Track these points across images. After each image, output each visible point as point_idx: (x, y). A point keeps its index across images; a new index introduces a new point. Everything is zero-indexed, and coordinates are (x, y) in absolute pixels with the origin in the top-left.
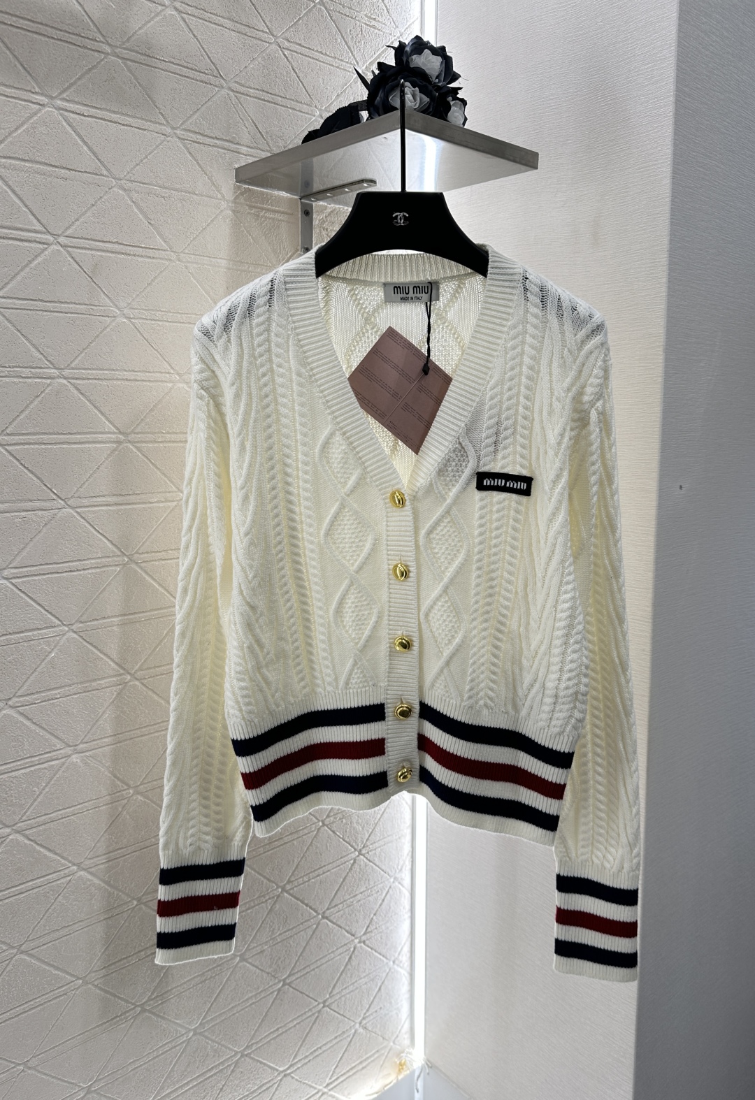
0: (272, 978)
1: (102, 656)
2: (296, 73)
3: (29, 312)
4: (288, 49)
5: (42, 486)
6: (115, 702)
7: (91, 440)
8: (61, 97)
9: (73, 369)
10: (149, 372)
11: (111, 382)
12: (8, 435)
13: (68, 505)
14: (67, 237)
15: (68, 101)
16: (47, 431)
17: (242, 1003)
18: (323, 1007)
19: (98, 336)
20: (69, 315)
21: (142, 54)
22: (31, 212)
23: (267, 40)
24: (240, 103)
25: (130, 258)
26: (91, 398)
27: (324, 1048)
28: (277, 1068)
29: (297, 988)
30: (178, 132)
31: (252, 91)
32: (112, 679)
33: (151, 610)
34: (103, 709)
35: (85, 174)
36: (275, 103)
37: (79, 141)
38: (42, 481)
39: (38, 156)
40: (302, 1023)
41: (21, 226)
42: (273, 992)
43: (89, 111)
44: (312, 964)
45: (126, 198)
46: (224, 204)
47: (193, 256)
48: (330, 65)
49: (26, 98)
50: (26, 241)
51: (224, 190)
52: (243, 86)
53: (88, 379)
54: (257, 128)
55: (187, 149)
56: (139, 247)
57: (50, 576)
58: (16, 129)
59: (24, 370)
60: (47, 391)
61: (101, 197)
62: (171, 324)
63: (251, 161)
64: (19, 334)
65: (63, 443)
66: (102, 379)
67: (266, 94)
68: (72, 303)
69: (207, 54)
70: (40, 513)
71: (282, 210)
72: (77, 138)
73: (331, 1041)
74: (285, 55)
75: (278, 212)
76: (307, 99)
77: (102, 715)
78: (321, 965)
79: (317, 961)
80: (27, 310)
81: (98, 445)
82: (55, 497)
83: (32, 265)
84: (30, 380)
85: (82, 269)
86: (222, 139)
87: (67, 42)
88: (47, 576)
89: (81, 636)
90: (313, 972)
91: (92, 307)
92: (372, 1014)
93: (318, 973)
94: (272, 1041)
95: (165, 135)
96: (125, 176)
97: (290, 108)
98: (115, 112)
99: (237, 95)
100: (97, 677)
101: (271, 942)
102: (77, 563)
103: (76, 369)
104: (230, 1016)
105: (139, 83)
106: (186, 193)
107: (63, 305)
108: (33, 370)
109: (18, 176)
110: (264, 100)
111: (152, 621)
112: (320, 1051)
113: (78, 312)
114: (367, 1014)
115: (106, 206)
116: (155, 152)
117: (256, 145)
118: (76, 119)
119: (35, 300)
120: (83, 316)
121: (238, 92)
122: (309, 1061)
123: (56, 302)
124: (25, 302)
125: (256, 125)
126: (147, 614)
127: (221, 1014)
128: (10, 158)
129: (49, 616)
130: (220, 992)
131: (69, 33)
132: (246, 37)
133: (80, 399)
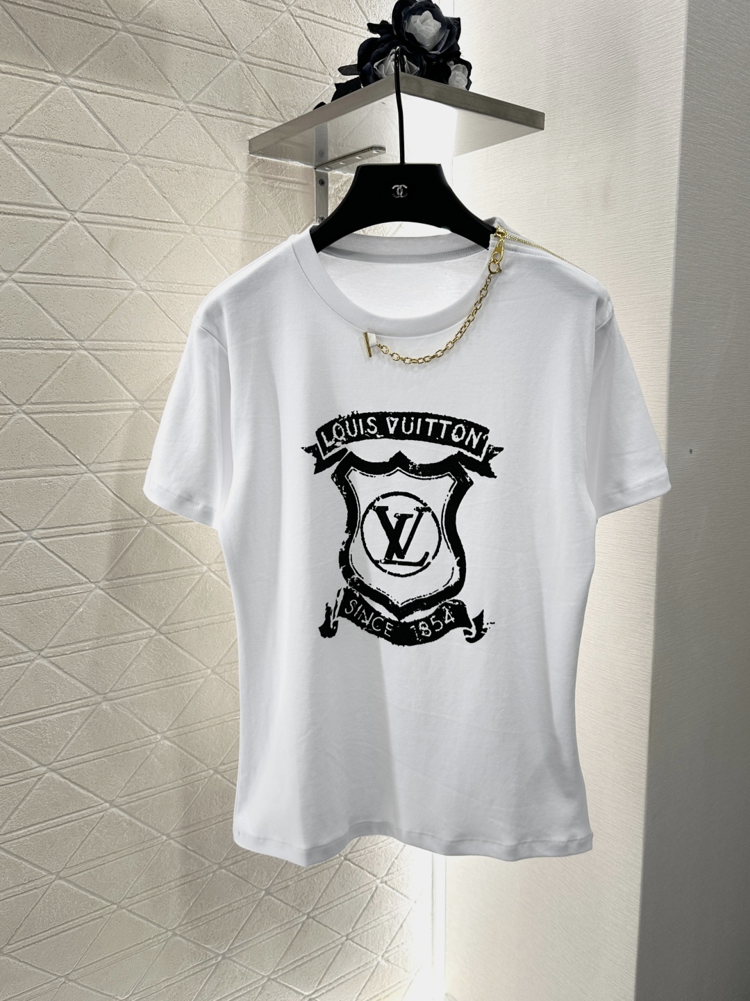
0: (297, 912)
1: (128, 611)
2: (309, 41)
3: (49, 286)
4: (301, 17)
5: (67, 452)
6: (141, 654)
7: (110, 408)
8: (74, 75)
9: (93, 340)
10: (166, 343)
11: (129, 352)
12: (33, 404)
13: (89, 470)
14: (84, 212)
15: (80, 78)
16: (70, 400)
17: (268, 932)
18: (347, 940)
19: (116, 309)
20: (88, 288)
21: (152, 28)
22: (48, 189)
23: (278, 9)
24: (252, 74)
25: (145, 231)
26: (111, 368)
27: (347, 977)
28: (303, 992)
29: (321, 921)
30: (190, 105)
31: (265, 61)
32: (137, 633)
33: (174, 570)
34: (131, 661)
35: (100, 151)
36: (288, 73)
37: (93, 118)
38: (67, 448)
39: (53, 134)
40: (326, 954)
41: (39, 203)
42: (298, 924)
43: (101, 87)
44: (335, 900)
45: (141, 173)
46: (238, 177)
47: (208, 229)
48: (344, 31)
49: (40, 77)
50: (44, 217)
51: (237, 162)
52: (256, 57)
53: (108, 350)
54: (270, 98)
55: (200, 122)
56: (154, 220)
57: (76, 536)
58: (31, 108)
59: (46, 341)
60: (68, 362)
61: (116, 173)
62: (188, 296)
63: (263, 132)
64: (40, 308)
65: (85, 411)
66: (121, 350)
67: (279, 64)
68: (90, 277)
69: (218, 26)
70: (65, 477)
71: (297, 180)
72: (90, 114)
73: (354, 971)
74: (297, 23)
75: (293, 182)
76: (321, 68)
77: (129, 666)
78: (344, 902)
79: (340, 898)
80: (47, 284)
81: (116, 413)
82: (78, 463)
83: (51, 241)
84: (51, 352)
85: (99, 243)
86: (235, 111)
87: (79, 19)
88: (73, 537)
89: (108, 594)
90: (336, 908)
91: (110, 280)
92: (394, 948)
93: (341, 909)
94: (297, 969)
95: (178, 109)
96: (139, 151)
97: (304, 77)
98: (127, 88)
99: (249, 65)
100: (123, 631)
101: (296, 878)
102: (100, 525)
103: (96, 340)
104: (257, 944)
105: (150, 57)
106: (200, 166)
107: (81, 279)
108: (54, 342)
109: (35, 154)
110: (277, 70)
111: (175, 580)
112: (343, 980)
113: (97, 285)
114: (389, 948)
115: (120, 181)
116: (168, 126)
117: (269, 116)
118: (89, 96)
119: (55, 275)
120: (102, 289)
121: (250, 63)
122: (333, 988)
123: (75, 276)
124: (45, 277)
125: (269, 96)
126: (171, 573)
127: (248, 941)
128: (26, 137)
129: (77, 574)
130: (247, 921)
131: (80, 10)
132: (257, 7)
133: (100, 369)
